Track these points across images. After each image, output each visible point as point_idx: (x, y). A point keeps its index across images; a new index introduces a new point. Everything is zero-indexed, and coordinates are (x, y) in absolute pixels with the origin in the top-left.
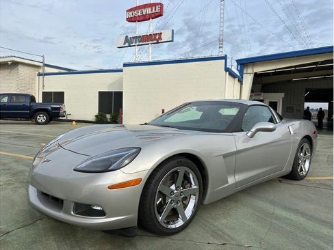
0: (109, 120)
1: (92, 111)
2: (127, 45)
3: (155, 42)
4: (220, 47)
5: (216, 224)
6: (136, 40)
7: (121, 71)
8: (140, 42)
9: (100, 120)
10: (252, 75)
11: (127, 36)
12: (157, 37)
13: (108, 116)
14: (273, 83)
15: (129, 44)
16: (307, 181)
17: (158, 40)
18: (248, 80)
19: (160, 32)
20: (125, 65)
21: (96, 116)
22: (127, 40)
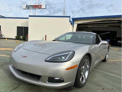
0: (22, 39)
1: (14, 34)
2: (27, 8)
3: (39, 8)
4: (64, 13)
5: (93, 80)
6: (31, 7)
7: (28, 18)
8: (32, 8)
9: (18, 38)
10: (77, 24)
11: (27, 5)
12: (40, 7)
13: (21, 37)
14: (81, 28)
15: (28, 8)
16: (108, 62)
17: (40, 8)
18: (75, 26)
19: (41, 5)
20: (30, 16)
21: (16, 37)
22: (27, 6)
